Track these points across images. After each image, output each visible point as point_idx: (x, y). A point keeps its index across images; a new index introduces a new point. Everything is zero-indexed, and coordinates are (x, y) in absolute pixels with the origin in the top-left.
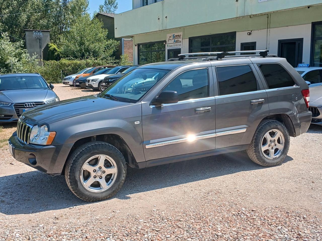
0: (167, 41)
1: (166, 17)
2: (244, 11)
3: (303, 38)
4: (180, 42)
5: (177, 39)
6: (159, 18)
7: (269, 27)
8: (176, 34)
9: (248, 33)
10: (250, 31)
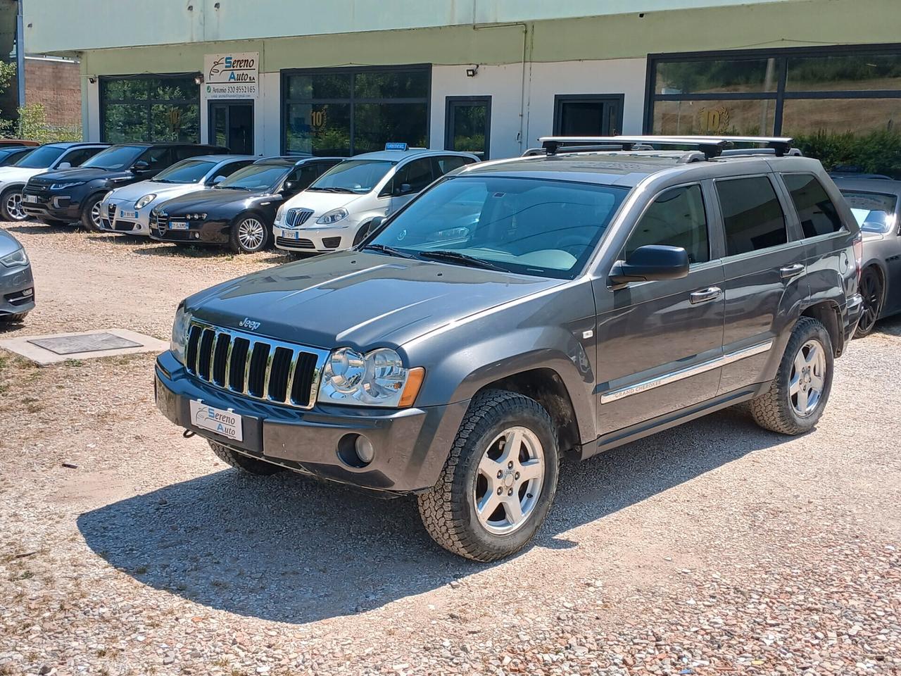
0: (206, 75)
1: (217, 5)
2: (474, 10)
3: (624, 94)
4: (252, 80)
5: (241, 72)
6: (190, 4)
7: (527, 59)
8: (236, 57)
9: (468, 71)
10: (472, 66)
